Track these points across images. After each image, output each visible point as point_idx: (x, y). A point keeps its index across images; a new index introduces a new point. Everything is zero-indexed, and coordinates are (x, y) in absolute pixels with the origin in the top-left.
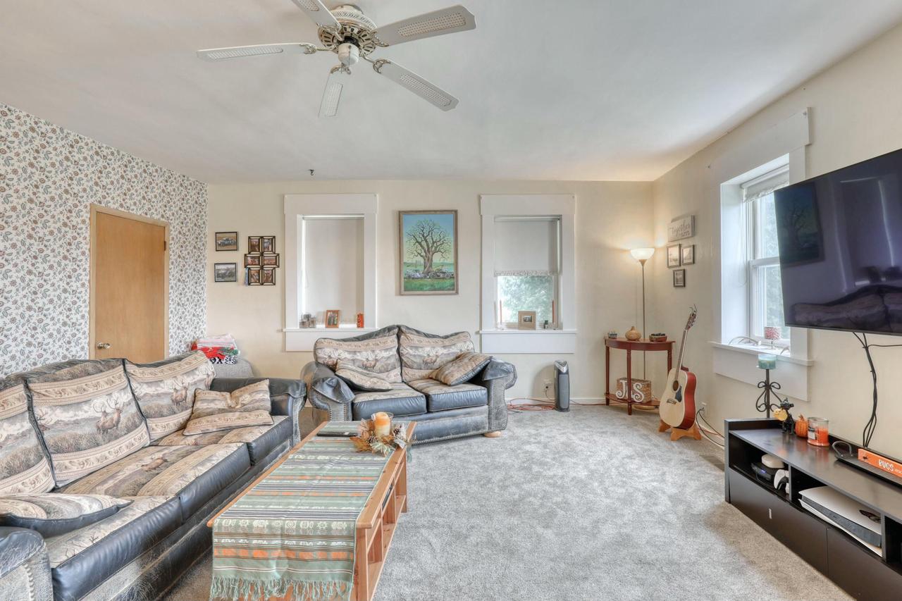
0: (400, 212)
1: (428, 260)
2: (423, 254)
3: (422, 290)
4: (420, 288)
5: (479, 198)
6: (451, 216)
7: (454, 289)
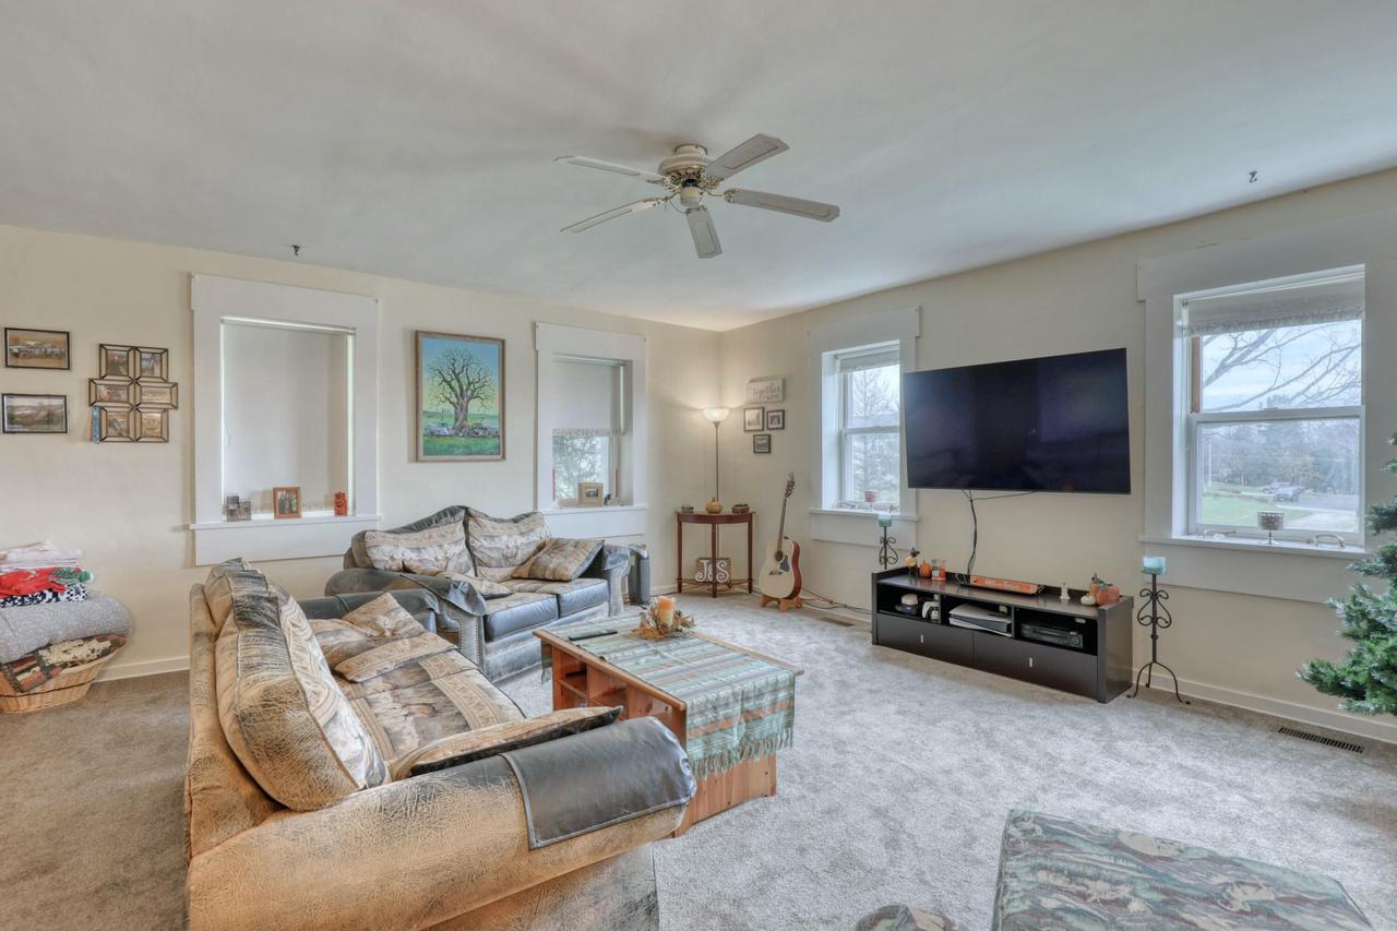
0: (417, 333)
1: (461, 409)
2: (454, 399)
3: (451, 453)
4: (449, 451)
5: (534, 326)
6: (496, 347)
7: (500, 452)
